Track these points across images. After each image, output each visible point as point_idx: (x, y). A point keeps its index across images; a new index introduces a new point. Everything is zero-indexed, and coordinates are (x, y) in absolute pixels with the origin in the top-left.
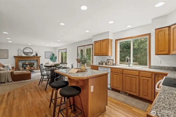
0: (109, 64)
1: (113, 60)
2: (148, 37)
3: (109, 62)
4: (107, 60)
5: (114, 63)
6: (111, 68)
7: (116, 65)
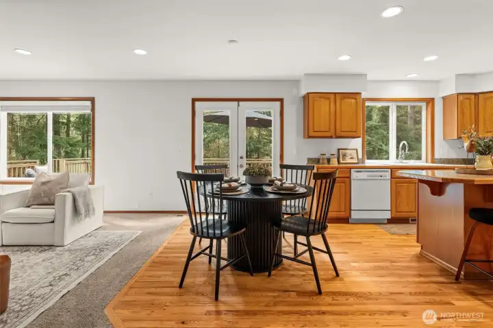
0: (348, 160)
1: (357, 150)
2: (424, 105)
3: (344, 155)
4: (339, 150)
5: (360, 157)
6: (391, 169)
7: (363, 162)
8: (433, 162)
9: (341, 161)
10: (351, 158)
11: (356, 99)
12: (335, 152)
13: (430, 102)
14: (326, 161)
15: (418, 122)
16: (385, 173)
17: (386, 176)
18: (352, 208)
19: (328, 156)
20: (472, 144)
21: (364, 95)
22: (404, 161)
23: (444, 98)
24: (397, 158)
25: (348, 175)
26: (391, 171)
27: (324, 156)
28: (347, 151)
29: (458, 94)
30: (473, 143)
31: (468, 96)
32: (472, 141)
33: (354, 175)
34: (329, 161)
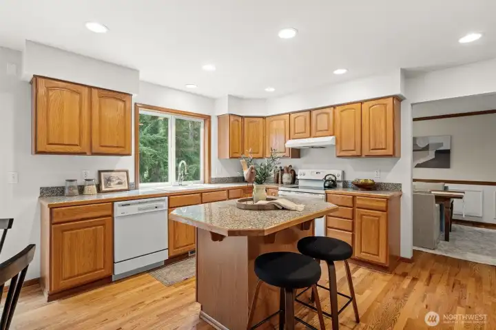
0: (114, 186)
1: (127, 172)
2: (202, 121)
3: (109, 180)
4: (100, 172)
5: (132, 180)
6: (169, 197)
7: (136, 188)
8: (210, 183)
9: (103, 188)
10: (119, 183)
11: (124, 101)
12: (93, 175)
13: (207, 118)
14: (76, 191)
15: (197, 138)
16: (162, 203)
17: (162, 207)
18: (115, 261)
19: (80, 182)
20: (252, 173)
21: (136, 98)
22: (184, 183)
23: (218, 117)
24: (177, 179)
25: (109, 213)
26: (169, 200)
27: (74, 184)
28: (113, 174)
29: (230, 115)
30: (253, 171)
31: (236, 118)
32: (252, 168)
33: (119, 210)
34: (81, 190)
